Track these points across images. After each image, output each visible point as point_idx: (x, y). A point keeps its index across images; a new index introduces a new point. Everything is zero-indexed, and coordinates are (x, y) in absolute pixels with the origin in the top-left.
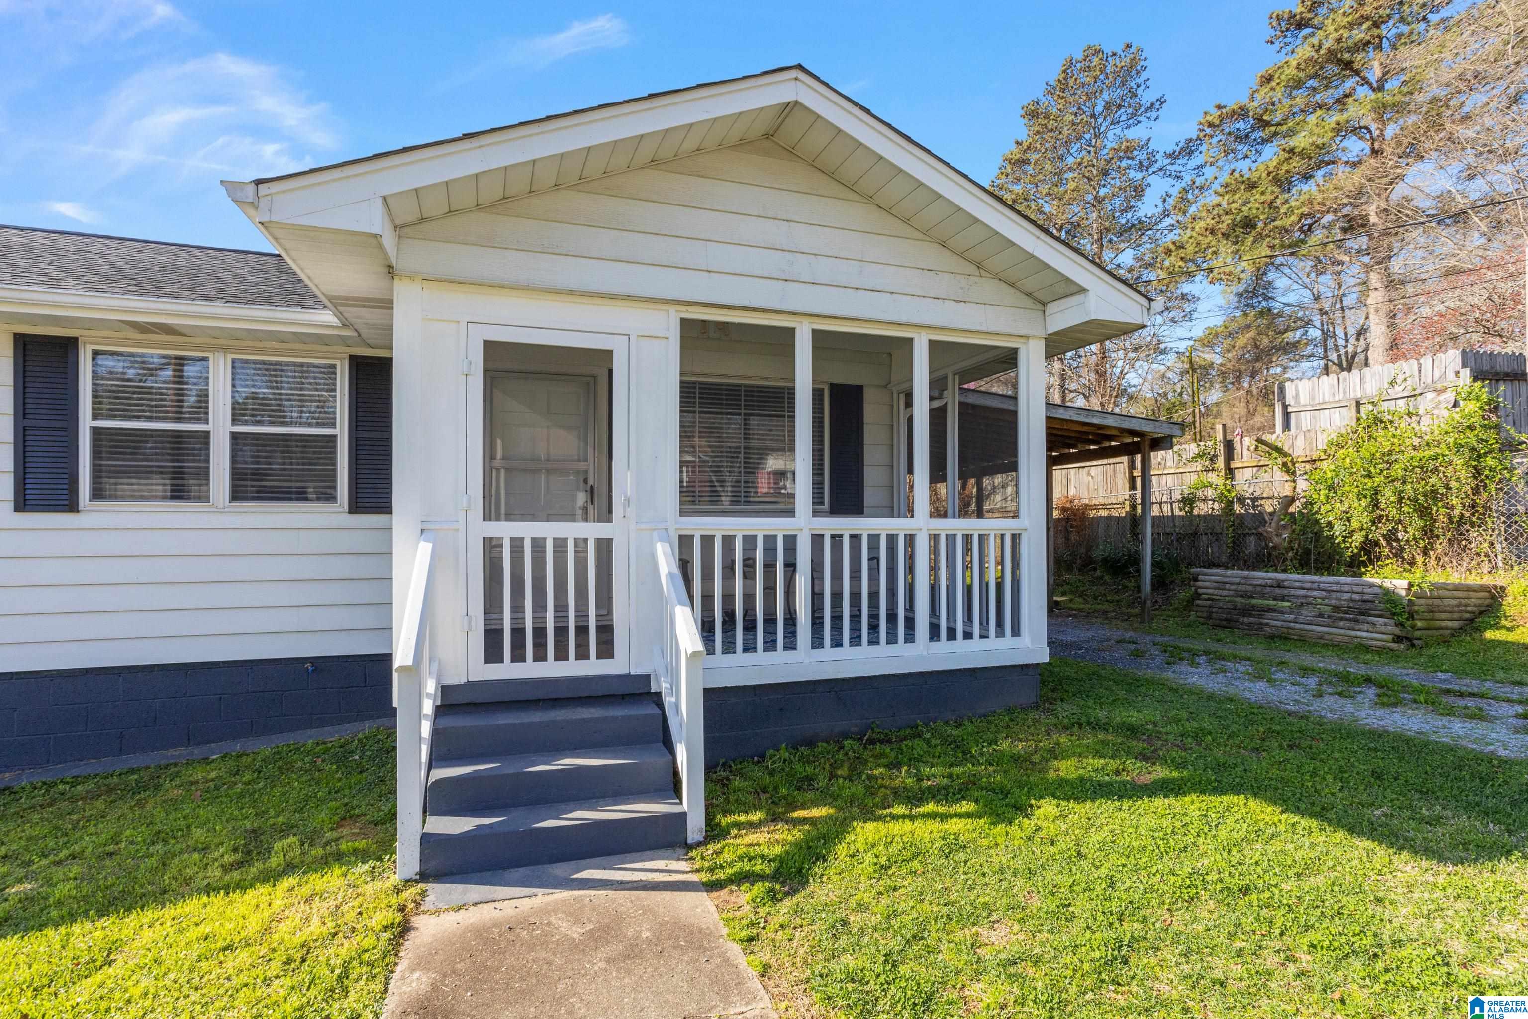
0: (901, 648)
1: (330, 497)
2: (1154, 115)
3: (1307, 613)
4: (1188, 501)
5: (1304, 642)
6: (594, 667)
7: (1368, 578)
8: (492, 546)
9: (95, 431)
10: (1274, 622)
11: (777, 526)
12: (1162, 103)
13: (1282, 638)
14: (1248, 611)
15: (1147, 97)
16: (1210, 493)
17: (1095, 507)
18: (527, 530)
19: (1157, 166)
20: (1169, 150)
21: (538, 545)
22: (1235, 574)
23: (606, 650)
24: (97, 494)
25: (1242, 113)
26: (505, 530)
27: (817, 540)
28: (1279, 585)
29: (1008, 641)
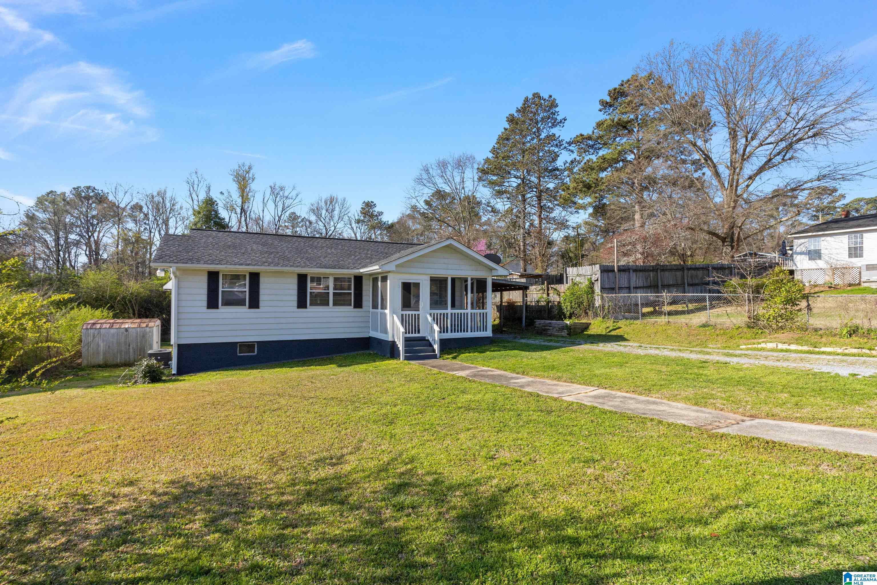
0: (466, 333)
1: (351, 305)
2: (562, 125)
3: (555, 330)
4: (538, 302)
5: (554, 336)
6: (417, 335)
7: (565, 322)
8: (402, 315)
9: (311, 293)
10: (549, 332)
11: (445, 311)
12: (565, 120)
13: (550, 336)
14: (544, 330)
15: (559, 118)
16: (543, 300)
17: (516, 302)
18: (407, 313)
19: (563, 146)
20: (568, 140)
21: (409, 315)
22: (543, 321)
23: (419, 332)
24: (311, 305)
25: (589, 138)
26: (404, 313)
27: (452, 314)
28: (550, 323)
29: (485, 332)
